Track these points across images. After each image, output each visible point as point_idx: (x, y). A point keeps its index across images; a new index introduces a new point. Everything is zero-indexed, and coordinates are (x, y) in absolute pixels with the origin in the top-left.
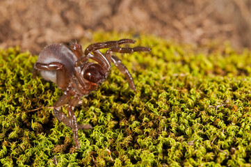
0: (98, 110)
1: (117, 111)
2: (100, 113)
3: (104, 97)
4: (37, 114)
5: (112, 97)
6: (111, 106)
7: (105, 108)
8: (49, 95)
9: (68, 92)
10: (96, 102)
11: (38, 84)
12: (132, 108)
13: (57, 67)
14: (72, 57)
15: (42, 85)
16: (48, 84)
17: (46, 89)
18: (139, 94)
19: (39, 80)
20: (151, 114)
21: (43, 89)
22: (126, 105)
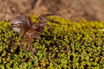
0: (38, 44)
1: (47, 44)
2: (40, 45)
4: (12, 46)
5: (44, 38)
7: (41, 43)
8: (17, 38)
9: (26, 36)
10: (38, 40)
12: (54, 42)
15: (13, 34)
17: (15, 36)
18: (56, 37)
19: (12, 32)
20: (63, 44)
21: (14, 35)
22: (51, 41)
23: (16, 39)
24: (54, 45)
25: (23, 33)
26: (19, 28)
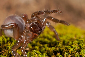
0: (38, 52)
1: (49, 52)
2: (39, 54)
3: (41, 45)
4: (2, 55)
5: (46, 45)
6: (45, 50)
7: (42, 51)
8: (9, 44)
9: (20, 40)
10: (37, 47)
11: (3, 39)
12: (58, 49)
13: (13, 25)
14: (22, 21)
15: (5, 39)
16: (8, 39)
18: (61, 42)
19: (3, 36)
20: (69, 51)
21: (6, 41)
22: (54, 48)
23: (7, 46)
24: (59, 53)
25: (16, 37)
26: (12, 31)
